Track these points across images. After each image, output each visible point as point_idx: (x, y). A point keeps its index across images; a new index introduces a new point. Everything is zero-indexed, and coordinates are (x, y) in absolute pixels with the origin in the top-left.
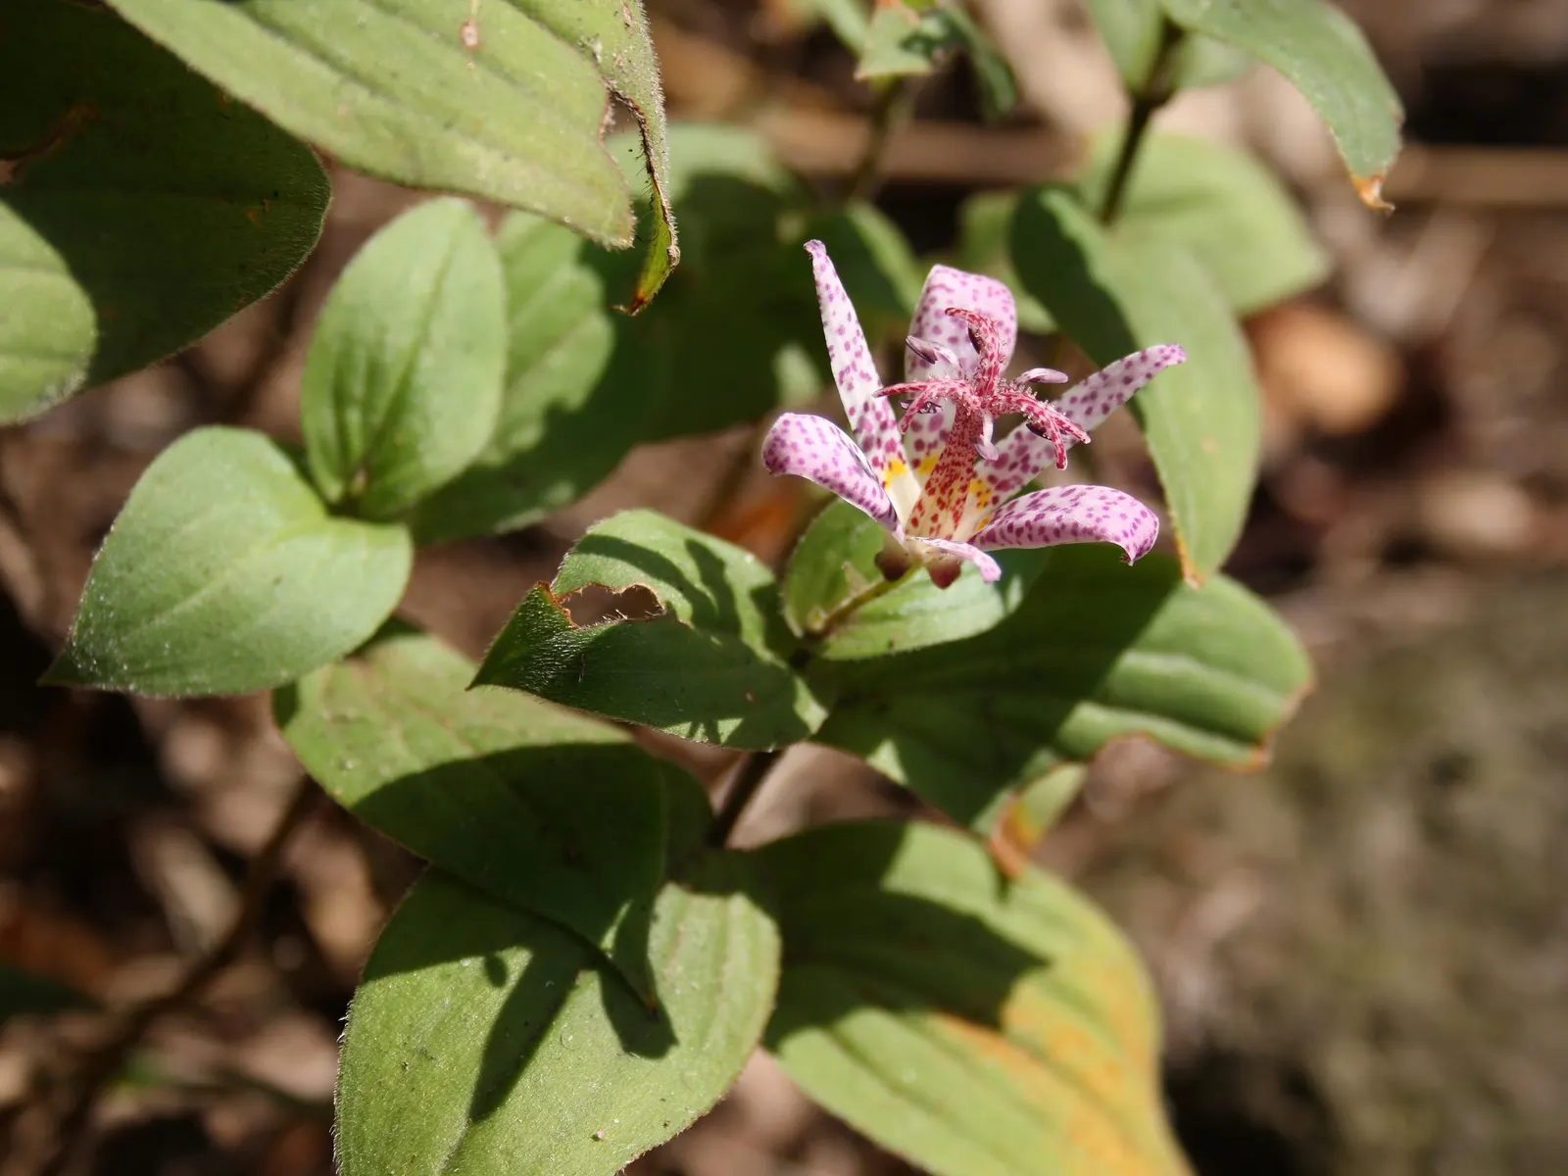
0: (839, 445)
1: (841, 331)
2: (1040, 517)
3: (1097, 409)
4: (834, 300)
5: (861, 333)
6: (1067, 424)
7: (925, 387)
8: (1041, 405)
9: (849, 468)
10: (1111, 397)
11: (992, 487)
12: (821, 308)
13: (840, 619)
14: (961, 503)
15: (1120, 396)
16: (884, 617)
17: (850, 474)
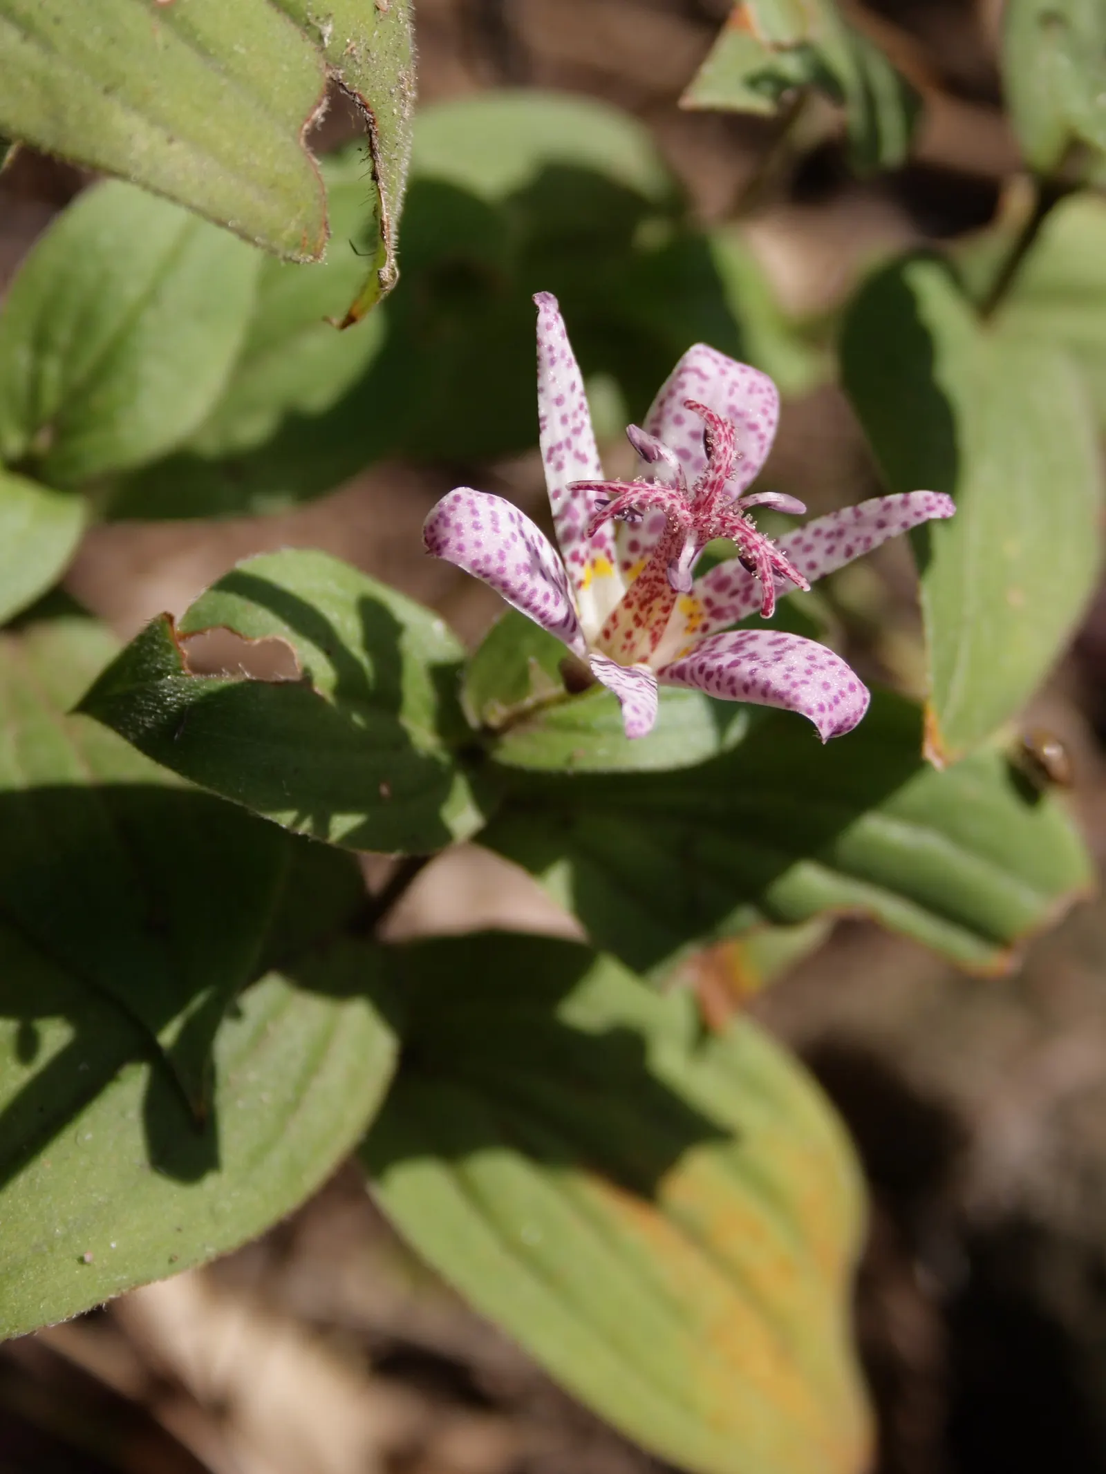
0: (513, 535)
1: (559, 401)
2: (735, 664)
3: (841, 549)
4: (557, 365)
5: (586, 406)
6: (785, 566)
7: (626, 490)
8: (757, 538)
9: (518, 566)
10: (858, 540)
11: (706, 611)
12: (539, 371)
13: (521, 718)
14: (662, 624)
15: (868, 540)
16: (571, 727)
17: (518, 572)
